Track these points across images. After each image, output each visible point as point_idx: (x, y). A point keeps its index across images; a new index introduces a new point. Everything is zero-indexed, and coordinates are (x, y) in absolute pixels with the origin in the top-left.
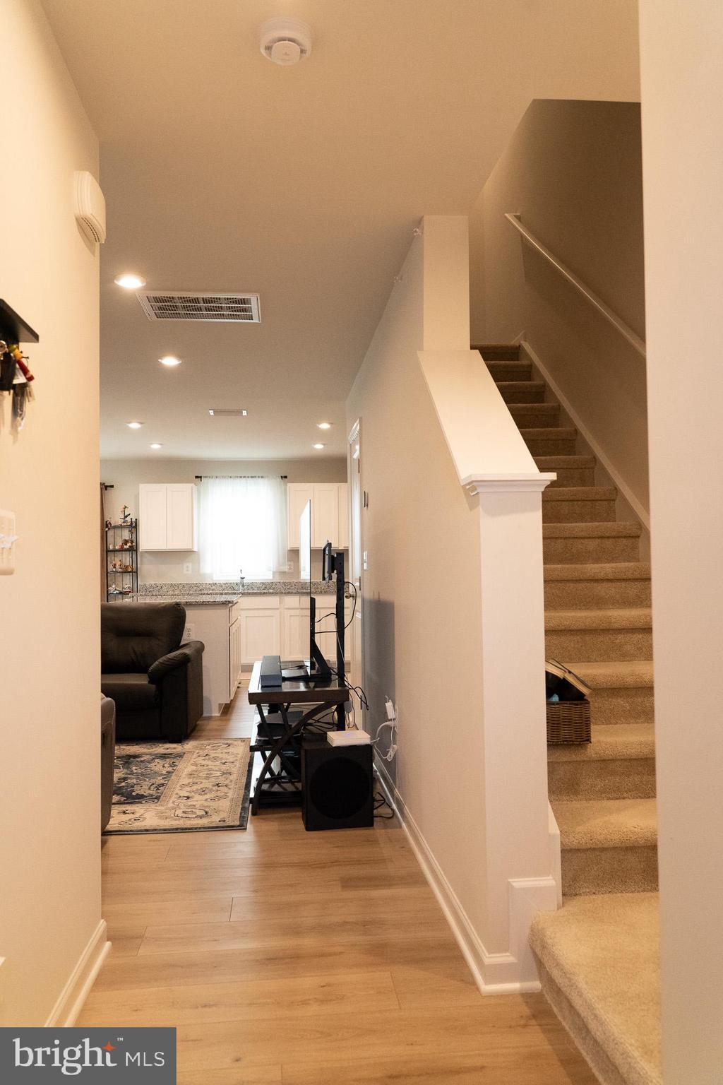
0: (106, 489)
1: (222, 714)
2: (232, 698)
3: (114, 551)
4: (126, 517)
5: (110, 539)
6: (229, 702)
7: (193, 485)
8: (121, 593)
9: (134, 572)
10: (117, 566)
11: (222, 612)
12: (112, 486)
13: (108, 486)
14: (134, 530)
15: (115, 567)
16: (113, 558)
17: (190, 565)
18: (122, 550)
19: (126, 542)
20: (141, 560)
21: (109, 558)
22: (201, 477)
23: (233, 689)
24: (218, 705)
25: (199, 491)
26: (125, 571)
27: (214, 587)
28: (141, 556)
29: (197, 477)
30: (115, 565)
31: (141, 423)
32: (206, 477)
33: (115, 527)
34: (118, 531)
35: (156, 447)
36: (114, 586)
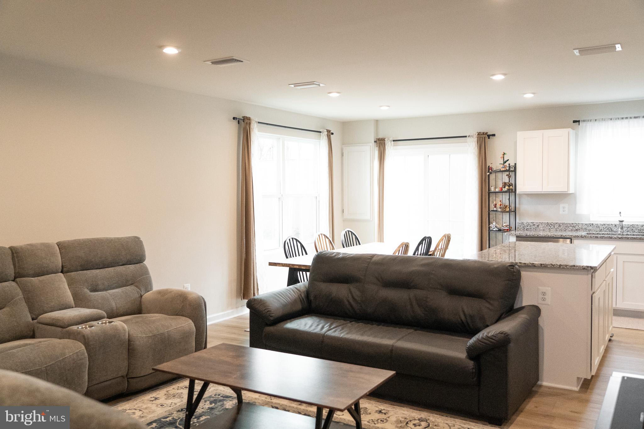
0: (489, 138)
1: (581, 387)
2: (593, 373)
3: (496, 193)
4: (505, 162)
5: (492, 182)
6: (589, 378)
7: (570, 129)
8: (500, 230)
9: (513, 211)
10: (498, 206)
11: (586, 278)
12: (494, 135)
13: (491, 135)
14: (512, 174)
15: (496, 207)
16: (494, 198)
17: (566, 206)
18: (501, 192)
19: (505, 184)
20: (519, 201)
21: (490, 199)
22: (579, 121)
23: (596, 361)
24: (576, 378)
25: (577, 135)
26: (504, 210)
27: (590, 228)
28: (519, 198)
29: (574, 122)
30: (496, 204)
31: (505, 74)
32: (584, 121)
33: (496, 172)
34: (499, 175)
35: (529, 96)
36: (494, 224)
